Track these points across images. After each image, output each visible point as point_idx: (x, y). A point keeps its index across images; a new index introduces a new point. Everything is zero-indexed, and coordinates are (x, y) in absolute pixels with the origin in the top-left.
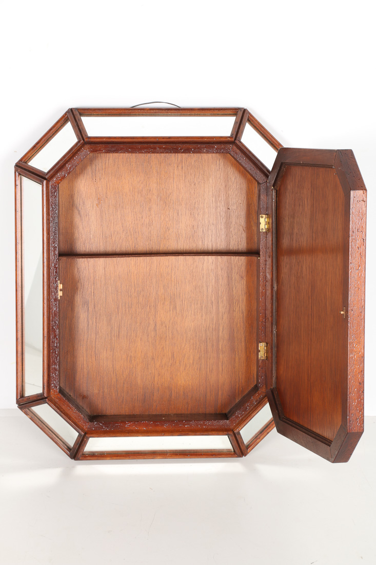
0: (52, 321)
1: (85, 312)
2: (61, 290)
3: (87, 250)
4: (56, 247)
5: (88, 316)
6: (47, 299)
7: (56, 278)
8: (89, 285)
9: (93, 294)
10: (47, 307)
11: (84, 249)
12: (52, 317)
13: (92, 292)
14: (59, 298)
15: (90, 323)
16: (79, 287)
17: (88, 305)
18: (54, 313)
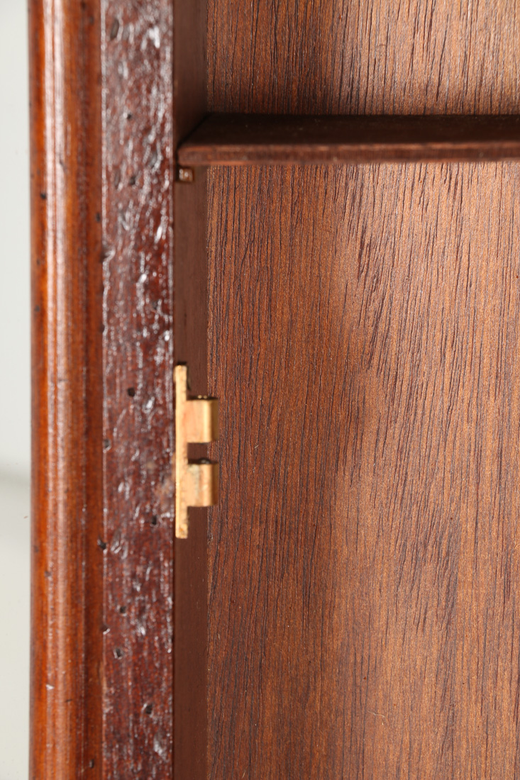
0: (118, 738)
1: (422, 623)
2: (196, 455)
3: (452, 82)
4: (156, 55)
5: (446, 659)
6: (73, 536)
7: (149, 347)
8: (464, 393)
9: (489, 469)
10: (73, 602)
11: (422, 72)
12: (117, 700)
13: (490, 446)
14: (182, 530)
15: (471, 717)
16: (376, 400)
17: (447, 561)
18: (138, 663)
